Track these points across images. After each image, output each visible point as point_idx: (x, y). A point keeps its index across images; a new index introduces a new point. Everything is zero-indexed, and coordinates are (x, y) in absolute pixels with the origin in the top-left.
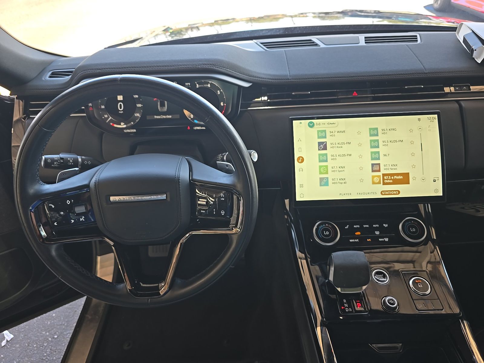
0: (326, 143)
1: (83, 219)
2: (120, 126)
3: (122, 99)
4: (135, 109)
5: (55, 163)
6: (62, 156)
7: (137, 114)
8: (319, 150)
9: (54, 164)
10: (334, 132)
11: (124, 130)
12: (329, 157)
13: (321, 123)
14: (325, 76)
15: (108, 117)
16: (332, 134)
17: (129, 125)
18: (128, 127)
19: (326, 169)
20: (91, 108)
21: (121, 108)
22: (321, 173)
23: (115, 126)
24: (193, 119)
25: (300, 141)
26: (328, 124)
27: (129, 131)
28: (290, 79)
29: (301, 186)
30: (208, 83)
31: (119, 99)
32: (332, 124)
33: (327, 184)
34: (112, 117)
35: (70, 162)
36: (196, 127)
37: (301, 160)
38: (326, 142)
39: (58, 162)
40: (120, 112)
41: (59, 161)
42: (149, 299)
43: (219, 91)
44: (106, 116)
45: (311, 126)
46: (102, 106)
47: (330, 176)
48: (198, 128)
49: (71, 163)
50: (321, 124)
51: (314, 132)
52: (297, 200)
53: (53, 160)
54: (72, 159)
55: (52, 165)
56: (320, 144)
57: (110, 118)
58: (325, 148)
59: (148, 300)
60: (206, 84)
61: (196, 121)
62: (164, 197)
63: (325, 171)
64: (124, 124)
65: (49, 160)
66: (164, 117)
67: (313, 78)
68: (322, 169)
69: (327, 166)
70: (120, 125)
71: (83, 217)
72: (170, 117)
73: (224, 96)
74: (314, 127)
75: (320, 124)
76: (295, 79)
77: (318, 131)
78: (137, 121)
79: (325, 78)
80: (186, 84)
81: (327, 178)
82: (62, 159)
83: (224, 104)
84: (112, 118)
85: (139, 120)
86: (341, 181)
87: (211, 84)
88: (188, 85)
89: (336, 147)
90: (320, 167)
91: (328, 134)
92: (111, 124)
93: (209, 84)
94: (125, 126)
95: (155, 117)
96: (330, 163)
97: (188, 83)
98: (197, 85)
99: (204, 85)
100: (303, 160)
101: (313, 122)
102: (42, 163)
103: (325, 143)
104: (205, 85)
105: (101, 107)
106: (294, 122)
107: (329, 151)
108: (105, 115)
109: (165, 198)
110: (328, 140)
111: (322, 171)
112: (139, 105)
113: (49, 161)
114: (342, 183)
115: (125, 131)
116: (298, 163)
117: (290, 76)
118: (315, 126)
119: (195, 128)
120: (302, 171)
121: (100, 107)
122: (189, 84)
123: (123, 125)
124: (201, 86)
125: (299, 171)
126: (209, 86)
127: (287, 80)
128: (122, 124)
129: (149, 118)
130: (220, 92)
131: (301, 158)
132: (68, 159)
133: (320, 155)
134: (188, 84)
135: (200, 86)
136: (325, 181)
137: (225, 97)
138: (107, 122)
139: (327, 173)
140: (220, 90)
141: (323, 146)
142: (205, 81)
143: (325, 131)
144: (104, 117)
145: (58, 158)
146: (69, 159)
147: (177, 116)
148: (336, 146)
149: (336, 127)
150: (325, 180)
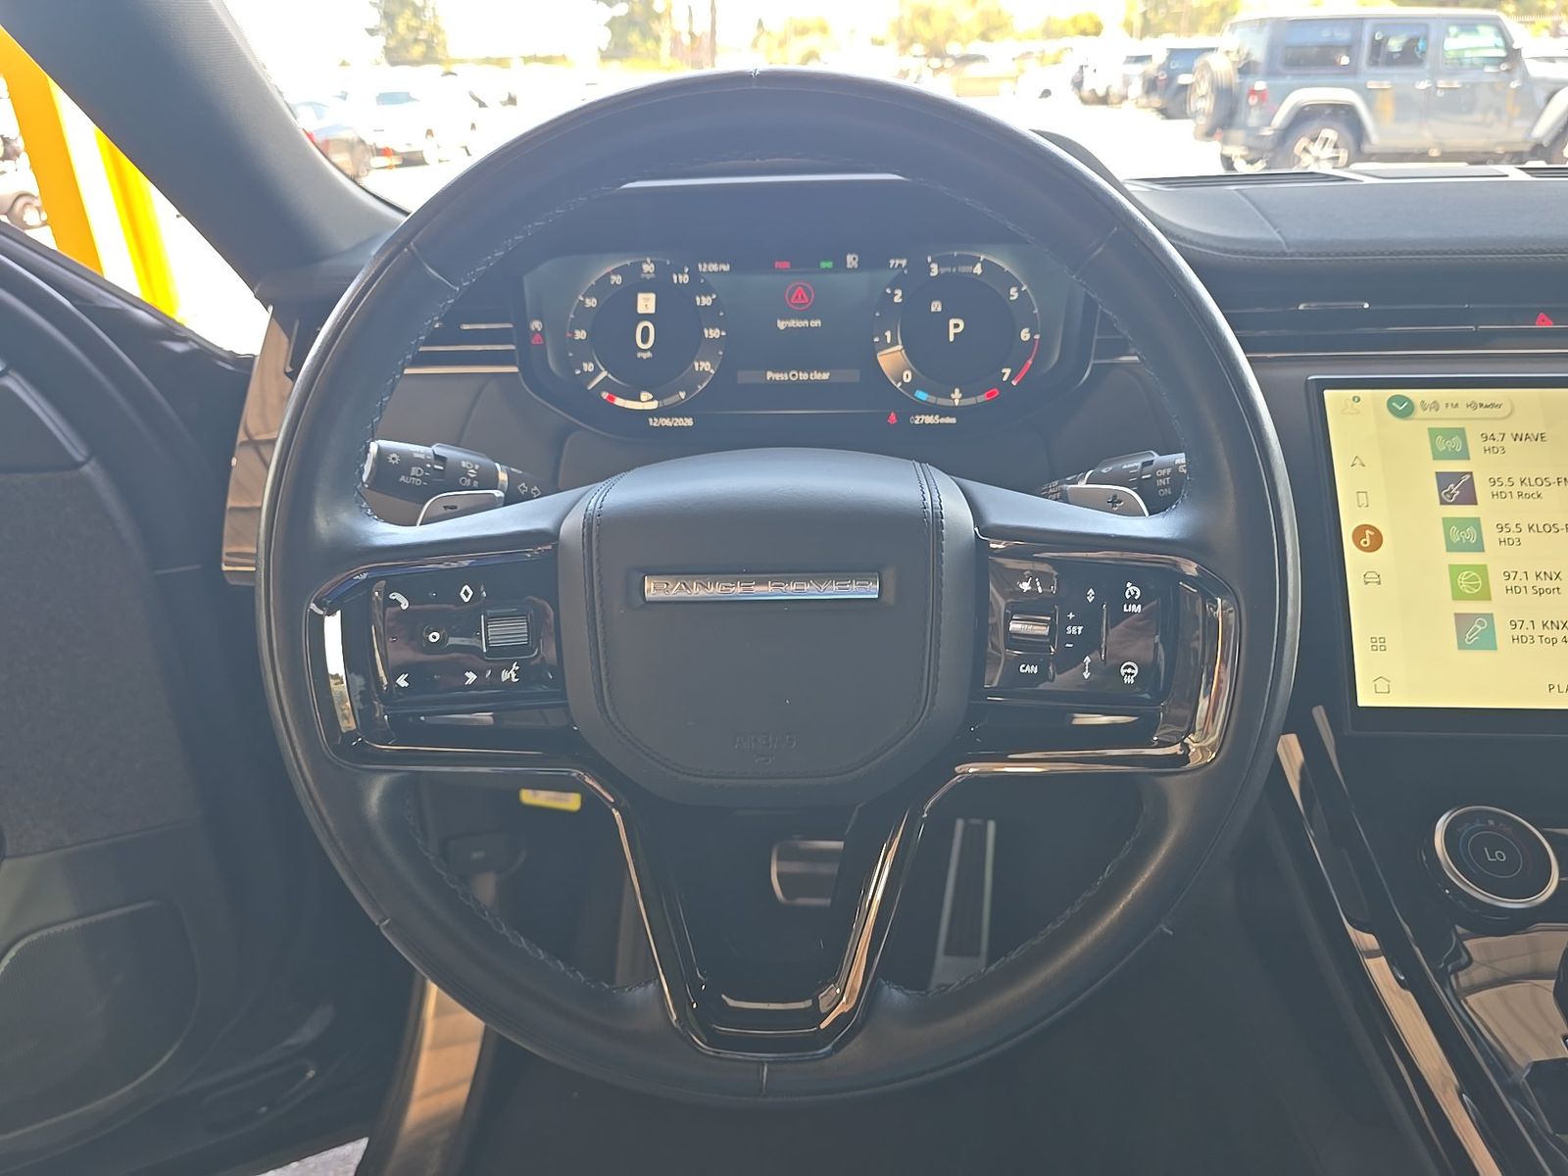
0: (1471, 478)
1: (514, 675)
2: (637, 403)
3: (652, 310)
4: (696, 346)
5: (414, 471)
6: (438, 449)
7: (702, 364)
8: (1443, 502)
9: (408, 474)
10: (1499, 437)
11: (651, 420)
12: (1490, 536)
13: (1439, 402)
14: (1427, 248)
15: (597, 371)
16: (1490, 443)
17: (668, 401)
18: (664, 407)
19: (1480, 582)
20: (538, 335)
21: (645, 340)
22: (1457, 595)
23: (619, 402)
24: (911, 387)
25: (1358, 466)
26: (1472, 405)
27: (666, 422)
28: (1292, 255)
29: (1378, 644)
30: (974, 261)
31: (641, 309)
32: (1487, 406)
33: (1487, 642)
34: (609, 372)
35: (468, 477)
36: (923, 417)
37: (1370, 539)
38: (1471, 473)
39: (426, 470)
40: (639, 355)
41: (429, 466)
42: (762, 1063)
43: (1013, 291)
44: (589, 367)
45: (1405, 411)
46: (577, 332)
47: (1501, 607)
48: (929, 419)
49: (473, 479)
50: (1442, 406)
51: (1414, 434)
52: (1360, 704)
53: (408, 461)
54: (477, 467)
55: (403, 479)
56: (1444, 479)
57: (604, 374)
58: (1468, 497)
59: (759, 1072)
60: (967, 264)
61: (921, 395)
62: (870, 590)
63: (1476, 586)
64: (651, 396)
65: (394, 455)
66: (804, 376)
67: (1382, 254)
68: (1462, 578)
69: (1482, 570)
70: (638, 399)
71: (515, 667)
72: (826, 376)
73: (1034, 309)
74: (1412, 416)
75: (1435, 406)
76: (1311, 255)
77: (1430, 430)
78: (700, 388)
79: (1427, 253)
80: (892, 262)
81: (1490, 617)
82: (439, 458)
83: (1032, 337)
84: (610, 376)
85: (706, 386)
86: (1549, 633)
87: (986, 264)
88: (900, 265)
89: (1515, 495)
90: (1455, 571)
91: (1475, 445)
92: (605, 395)
93: (979, 266)
94: (654, 405)
95: (770, 375)
96: (1494, 558)
97: (901, 258)
98: (935, 268)
99: (960, 269)
100: (1377, 542)
101: (1404, 399)
102: (368, 467)
103: (1468, 476)
104: (964, 269)
105: (574, 334)
106: (1327, 393)
107: (1486, 510)
108: (585, 365)
109: (876, 596)
110: (1479, 467)
111: (1463, 586)
112: (713, 333)
113: (394, 459)
114: (1554, 641)
115: (654, 422)
116: (1360, 552)
117: (1287, 244)
118: (1419, 412)
119: (917, 420)
120: (1379, 583)
121: (569, 335)
122: (904, 262)
123: (646, 402)
124: (949, 270)
125: (1367, 583)
126: (978, 269)
127: (1277, 255)
128: (645, 396)
129: (744, 377)
130: (1019, 291)
131: (1368, 532)
132: (460, 464)
133: (1448, 523)
134: (898, 262)
135: (943, 270)
136: (1480, 628)
137: (1036, 311)
138: (590, 388)
139: (1486, 595)
140: (1019, 287)
141: (1458, 489)
142: (965, 253)
143: (1461, 432)
144: (582, 368)
145: (427, 454)
146: (464, 464)
147: (853, 376)
148: (1515, 490)
149: (1509, 415)
150: (1481, 623)
